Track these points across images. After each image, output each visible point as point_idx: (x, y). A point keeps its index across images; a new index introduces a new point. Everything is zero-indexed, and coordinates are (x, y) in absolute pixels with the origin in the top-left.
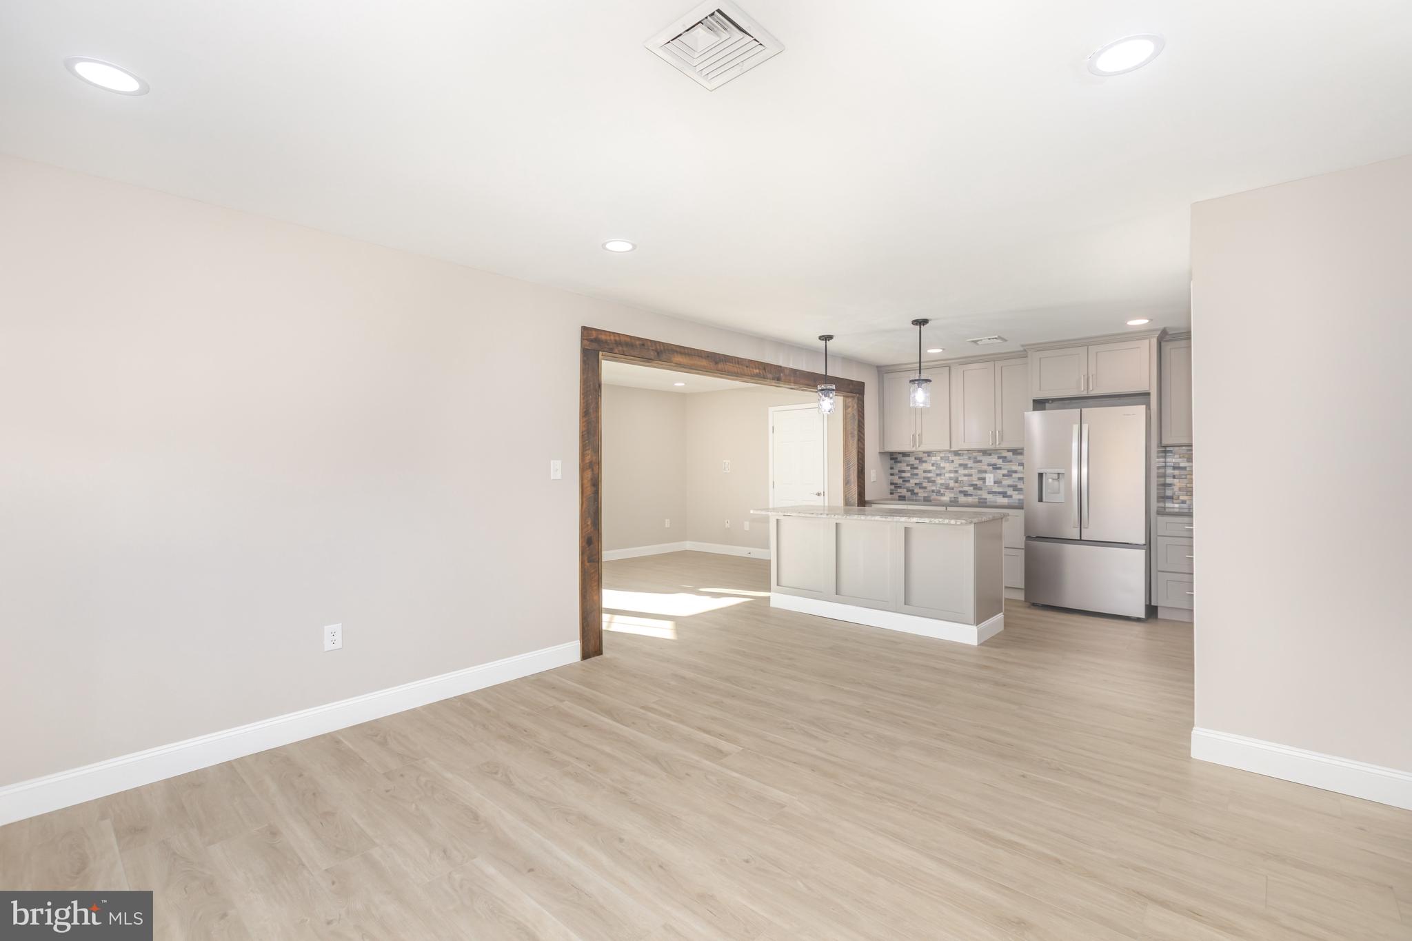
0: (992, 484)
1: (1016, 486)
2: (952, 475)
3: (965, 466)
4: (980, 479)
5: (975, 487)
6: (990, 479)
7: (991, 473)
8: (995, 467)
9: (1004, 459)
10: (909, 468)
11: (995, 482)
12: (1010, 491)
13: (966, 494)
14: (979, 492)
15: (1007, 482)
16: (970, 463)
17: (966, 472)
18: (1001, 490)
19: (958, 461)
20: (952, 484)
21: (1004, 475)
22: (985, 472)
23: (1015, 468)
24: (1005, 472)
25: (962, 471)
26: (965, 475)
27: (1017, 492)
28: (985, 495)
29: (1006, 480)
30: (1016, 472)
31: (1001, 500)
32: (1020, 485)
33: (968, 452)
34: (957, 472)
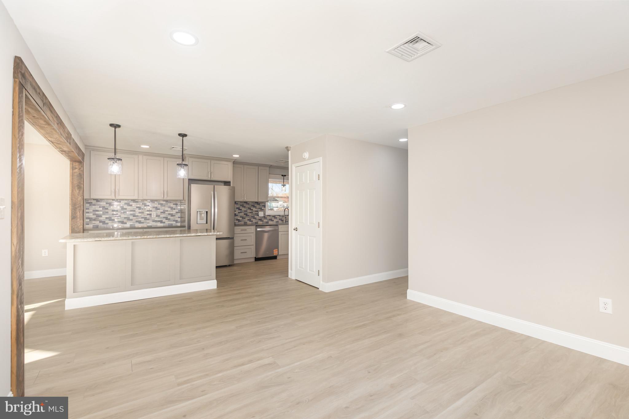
0: (155, 217)
1: (167, 217)
2: (132, 213)
3: (139, 208)
4: (148, 214)
5: (146, 219)
6: (154, 214)
7: (154, 211)
8: (157, 209)
9: (162, 204)
10: (101, 209)
11: (157, 216)
12: (164, 220)
13: (140, 222)
14: (147, 221)
16: (142, 206)
17: (140, 211)
18: (159, 219)
19: (134, 205)
20: (131, 217)
21: (161, 213)
22: (151, 211)
24: (162, 211)
25: (137, 210)
26: (140, 213)
27: (167, 220)
28: (151, 222)
29: (162, 215)
30: (167, 211)
31: (159, 225)
32: (169, 217)
33: (141, 201)
34: (134, 211)
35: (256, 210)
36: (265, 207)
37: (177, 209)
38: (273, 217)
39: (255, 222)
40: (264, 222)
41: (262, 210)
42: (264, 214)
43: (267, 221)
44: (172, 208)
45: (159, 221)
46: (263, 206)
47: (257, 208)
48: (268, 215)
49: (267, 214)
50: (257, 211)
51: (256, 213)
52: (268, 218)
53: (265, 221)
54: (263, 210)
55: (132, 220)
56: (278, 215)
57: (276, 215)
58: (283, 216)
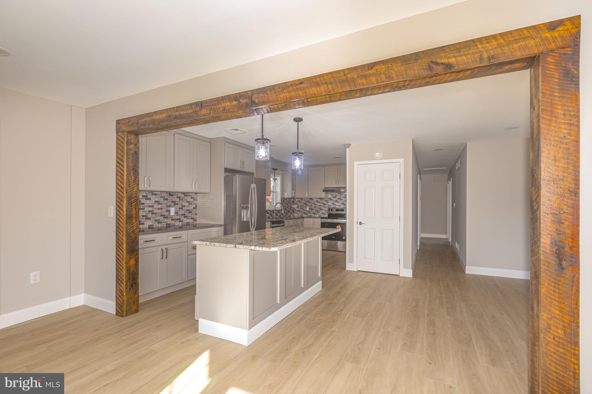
0: (174, 214)
2: (151, 209)
3: (158, 203)
4: (167, 211)
5: (165, 217)
6: (173, 210)
7: (173, 207)
8: (176, 204)
9: (179, 198)
11: (176, 213)
12: (182, 218)
13: (158, 221)
14: (166, 220)
15: (181, 212)
16: (161, 200)
17: (159, 206)
18: (178, 217)
19: (154, 198)
20: (150, 215)
21: (179, 208)
22: (170, 206)
23: (184, 204)
24: (180, 206)
25: (156, 206)
26: (159, 209)
28: (169, 221)
30: (184, 206)
31: (177, 224)
32: (187, 214)
33: (160, 193)
34: (153, 206)
37: (194, 204)
44: (190, 203)
45: (177, 219)
55: (150, 219)
56: (269, 210)
57: (268, 210)
58: (273, 211)
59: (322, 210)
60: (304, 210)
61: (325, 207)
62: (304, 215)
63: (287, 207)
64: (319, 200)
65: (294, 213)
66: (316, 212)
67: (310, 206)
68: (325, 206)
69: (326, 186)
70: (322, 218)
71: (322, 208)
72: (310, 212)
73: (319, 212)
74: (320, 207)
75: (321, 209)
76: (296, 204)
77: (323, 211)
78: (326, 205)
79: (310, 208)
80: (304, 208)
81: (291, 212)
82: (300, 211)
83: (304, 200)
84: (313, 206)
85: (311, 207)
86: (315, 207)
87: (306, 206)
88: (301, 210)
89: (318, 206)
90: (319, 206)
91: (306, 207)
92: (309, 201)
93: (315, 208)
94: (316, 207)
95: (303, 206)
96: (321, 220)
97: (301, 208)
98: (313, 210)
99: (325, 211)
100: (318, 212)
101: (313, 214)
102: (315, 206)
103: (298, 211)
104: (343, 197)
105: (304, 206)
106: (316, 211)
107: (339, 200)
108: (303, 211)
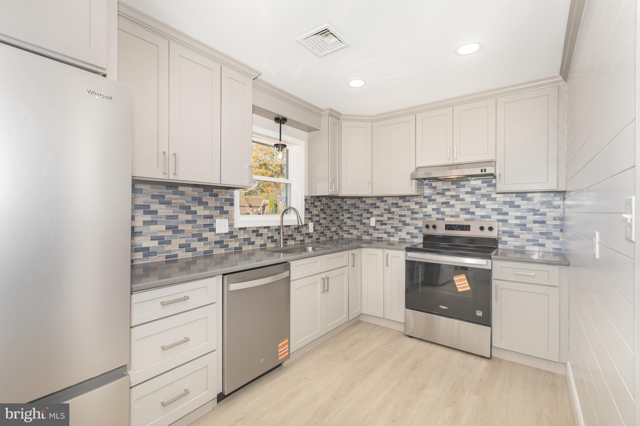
35: (207, 213)
36: (232, 205)
38: (253, 231)
39: (205, 252)
40: (231, 249)
41: (224, 213)
42: (231, 225)
43: (237, 245)
46: (227, 200)
47: (210, 208)
48: (240, 229)
49: (237, 225)
50: (211, 217)
51: (208, 221)
52: (242, 236)
53: (233, 244)
54: (227, 212)
56: (265, 228)
57: (261, 227)
58: (278, 230)
59: (408, 225)
60: (364, 224)
61: (416, 219)
62: (365, 237)
63: (324, 218)
64: (401, 202)
65: (342, 231)
66: (393, 230)
67: (378, 216)
68: (416, 216)
69: (419, 165)
70: (408, 249)
71: (408, 220)
72: (378, 230)
73: (401, 230)
74: (403, 219)
75: (405, 224)
76: (346, 210)
77: (411, 229)
78: (417, 213)
79: (377, 221)
80: (364, 221)
81: (334, 229)
82: (354, 227)
83: (365, 202)
84: (386, 216)
85: (380, 218)
86: (389, 219)
87: (369, 215)
88: (358, 225)
89: (398, 217)
90: (400, 216)
91: (369, 218)
92: (375, 204)
93: (390, 222)
94: (393, 219)
95: (361, 215)
96: (406, 255)
97: (358, 221)
98: (385, 224)
99: (416, 228)
100: (397, 229)
101: (386, 235)
102: (390, 216)
103: (351, 226)
104: (467, 193)
105: (365, 215)
106: (392, 227)
107: (452, 202)
108: (361, 227)
